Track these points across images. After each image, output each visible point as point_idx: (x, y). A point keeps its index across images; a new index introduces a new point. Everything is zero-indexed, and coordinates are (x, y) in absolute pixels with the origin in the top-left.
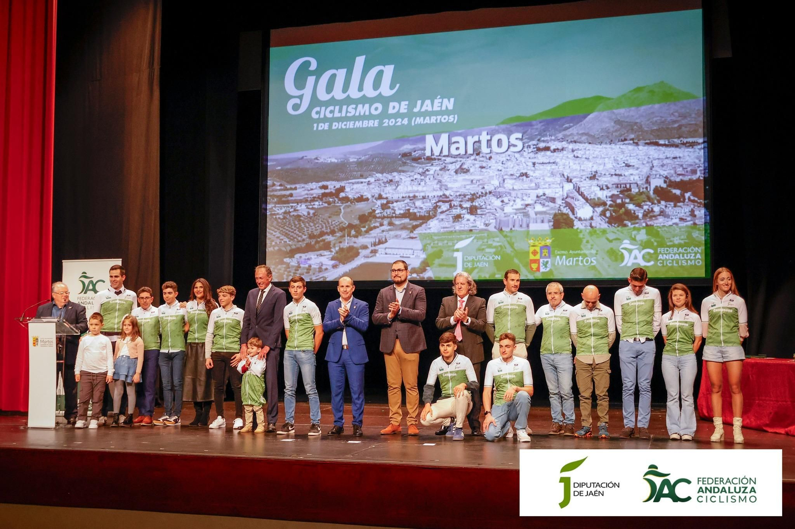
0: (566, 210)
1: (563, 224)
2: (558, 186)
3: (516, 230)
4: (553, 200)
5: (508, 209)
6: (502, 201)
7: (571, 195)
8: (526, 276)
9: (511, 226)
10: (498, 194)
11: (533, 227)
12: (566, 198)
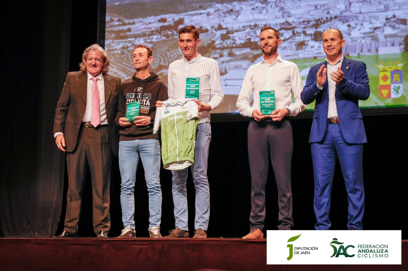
3: (364, 55)
4: (404, 22)
5: (355, 34)
6: (349, 26)
8: (376, 103)
9: (358, 51)
10: (344, 18)
11: (383, 51)
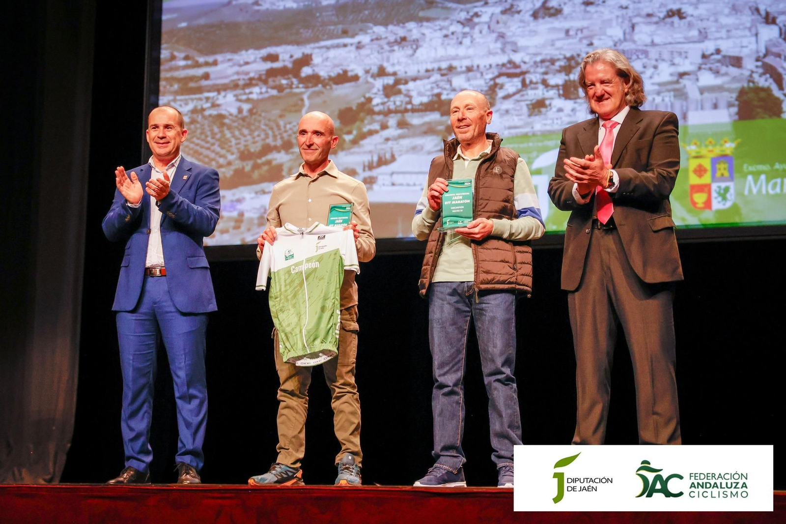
0: (764, 82)
1: (759, 110)
2: (747, 33)
4: (737, 62)
7: (775, 50)
8: (683, 219)
12: (765, 56)
